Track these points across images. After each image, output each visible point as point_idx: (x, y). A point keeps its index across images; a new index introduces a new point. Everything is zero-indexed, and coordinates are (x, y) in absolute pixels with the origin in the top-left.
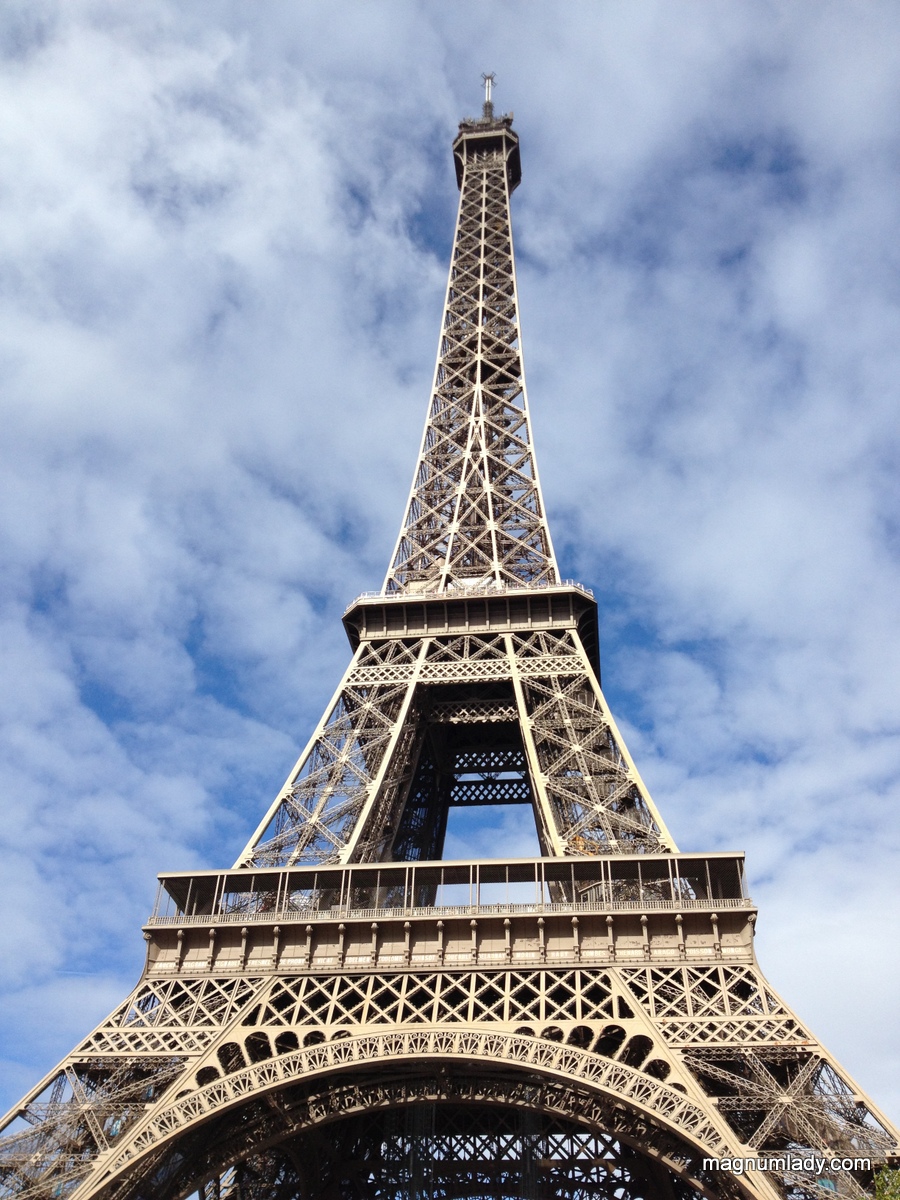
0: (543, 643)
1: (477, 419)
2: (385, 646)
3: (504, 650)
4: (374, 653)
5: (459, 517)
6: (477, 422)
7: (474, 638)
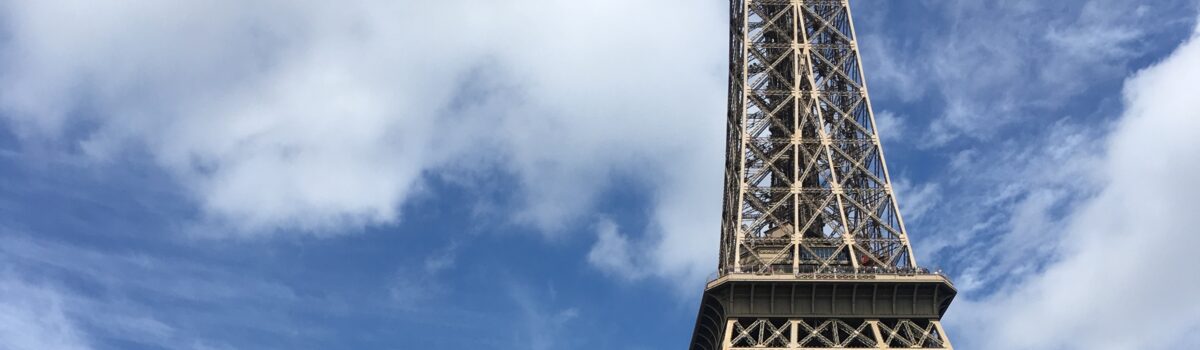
0: (909, 332)
1: (801, 45)
2: (754, 325)
3: (873, 338)
4: (745, 333)
5: (799, 177)
6: (802, 50)
7: (841, 322)
